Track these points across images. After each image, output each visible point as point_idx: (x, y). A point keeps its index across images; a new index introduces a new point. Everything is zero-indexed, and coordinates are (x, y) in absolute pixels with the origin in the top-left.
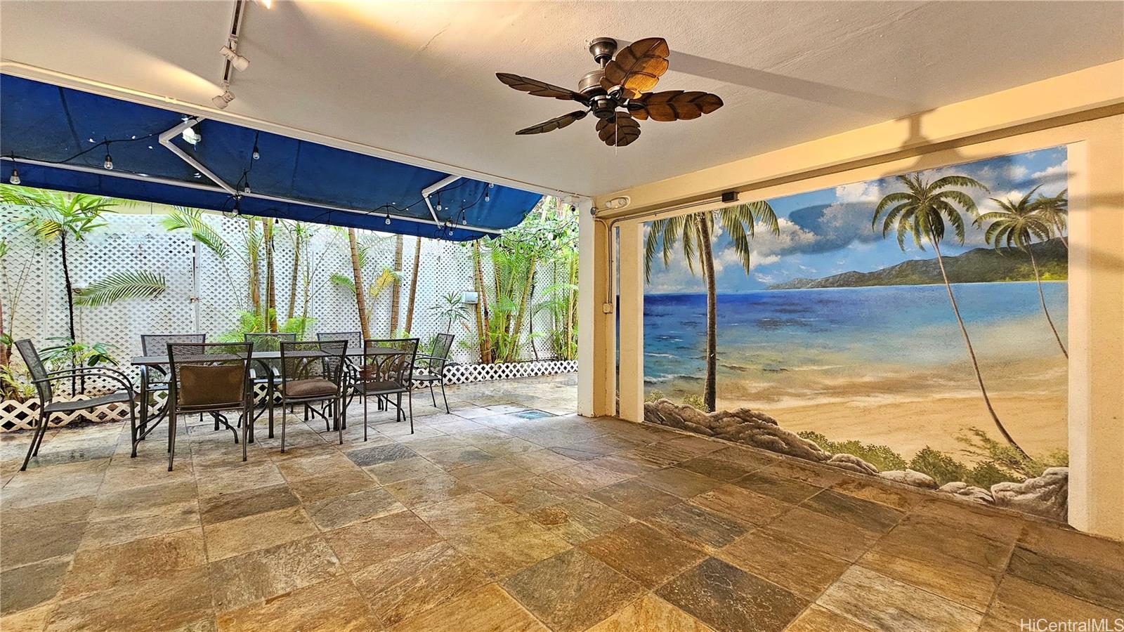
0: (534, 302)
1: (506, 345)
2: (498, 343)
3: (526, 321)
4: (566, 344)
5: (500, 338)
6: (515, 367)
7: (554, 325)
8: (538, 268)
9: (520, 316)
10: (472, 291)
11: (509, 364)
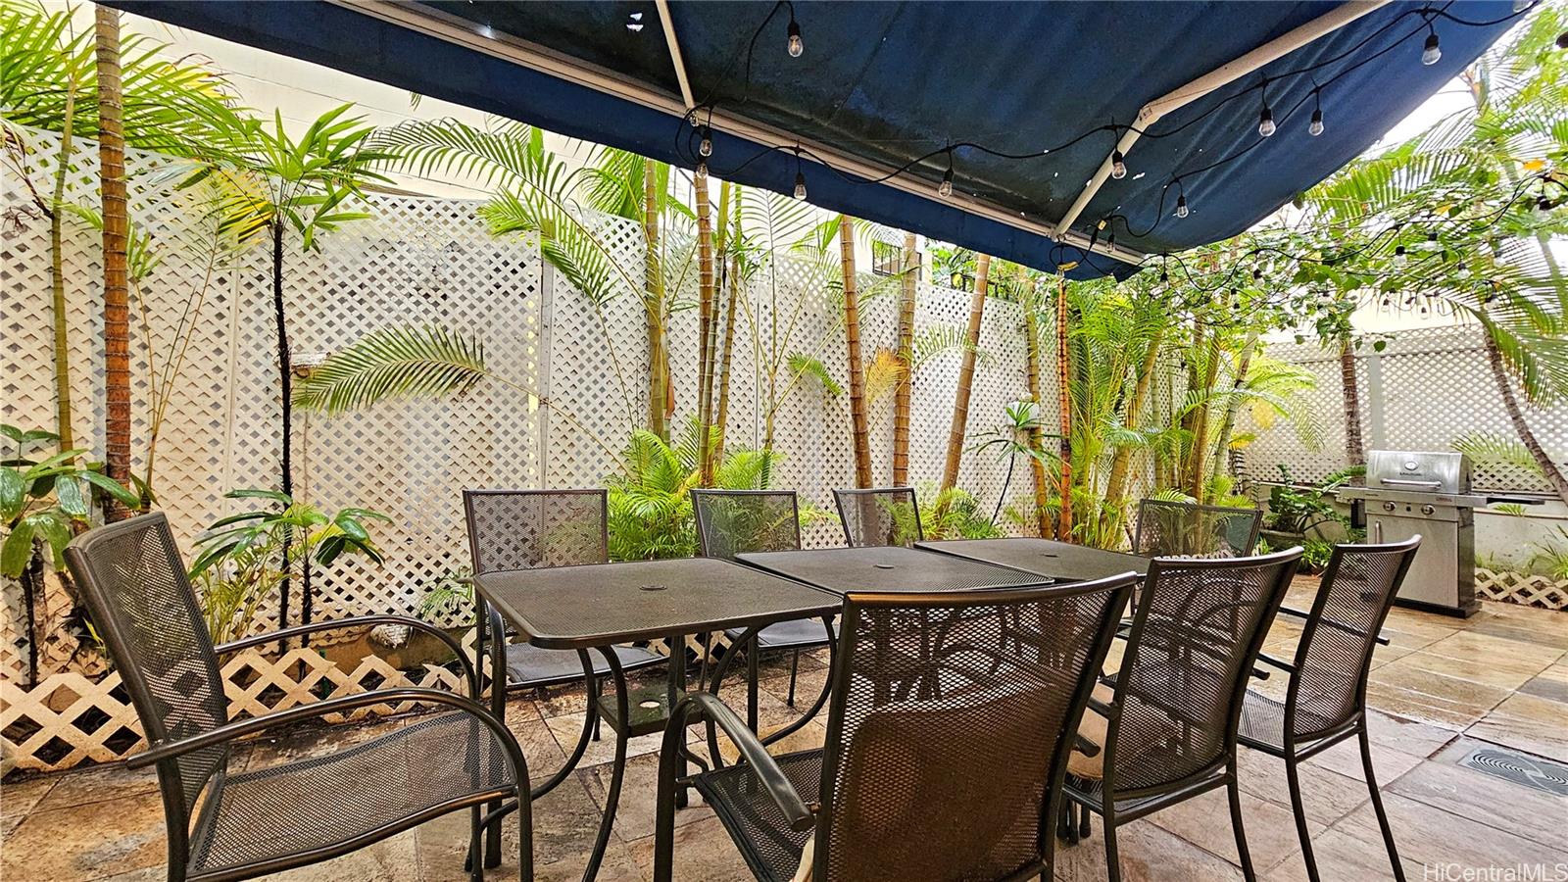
10: (1025, 400)
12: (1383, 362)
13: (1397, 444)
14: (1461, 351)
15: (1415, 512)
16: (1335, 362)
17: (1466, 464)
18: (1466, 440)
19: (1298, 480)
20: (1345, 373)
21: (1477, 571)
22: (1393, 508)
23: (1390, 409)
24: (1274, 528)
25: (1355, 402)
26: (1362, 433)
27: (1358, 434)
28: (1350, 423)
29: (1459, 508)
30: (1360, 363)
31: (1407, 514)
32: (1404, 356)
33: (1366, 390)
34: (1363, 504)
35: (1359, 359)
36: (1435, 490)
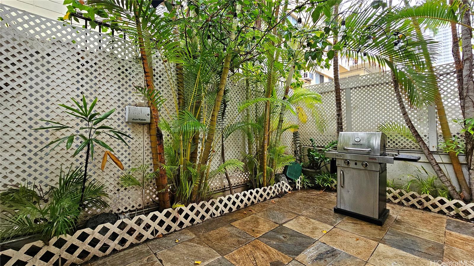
0: (227, 122)
1: (190, 180)
2: (178, 176)
3: (216, 146)
4: (262, 168)
5: (182, 170)
6: (203, 206)
7: (247, 148)
8: (229, 87)
9: (210, 140)
10: (140, 105)
11: (194, 205)
12: (351, 91)
13: (356, 129)
14: (382, 84)
15: (359, 166)
16: (333, 92)
17: (384, 137)
18: (383, 125)
19: (319, 145)
20: (336, 97)
21: (387, 189)
22: (348, 163)
23: (354, 112)
24: (308, 168)
25: (341, 110)
26: (343, 124)
27: (341, 124)
28: (338, 119)
29: (380, 163)
30: (342, 92)
31: (355, 167)
32: (360, 88)
33: (345, 104)
34: (335, 161)
35: (342, 90)
36: (368, 153)
